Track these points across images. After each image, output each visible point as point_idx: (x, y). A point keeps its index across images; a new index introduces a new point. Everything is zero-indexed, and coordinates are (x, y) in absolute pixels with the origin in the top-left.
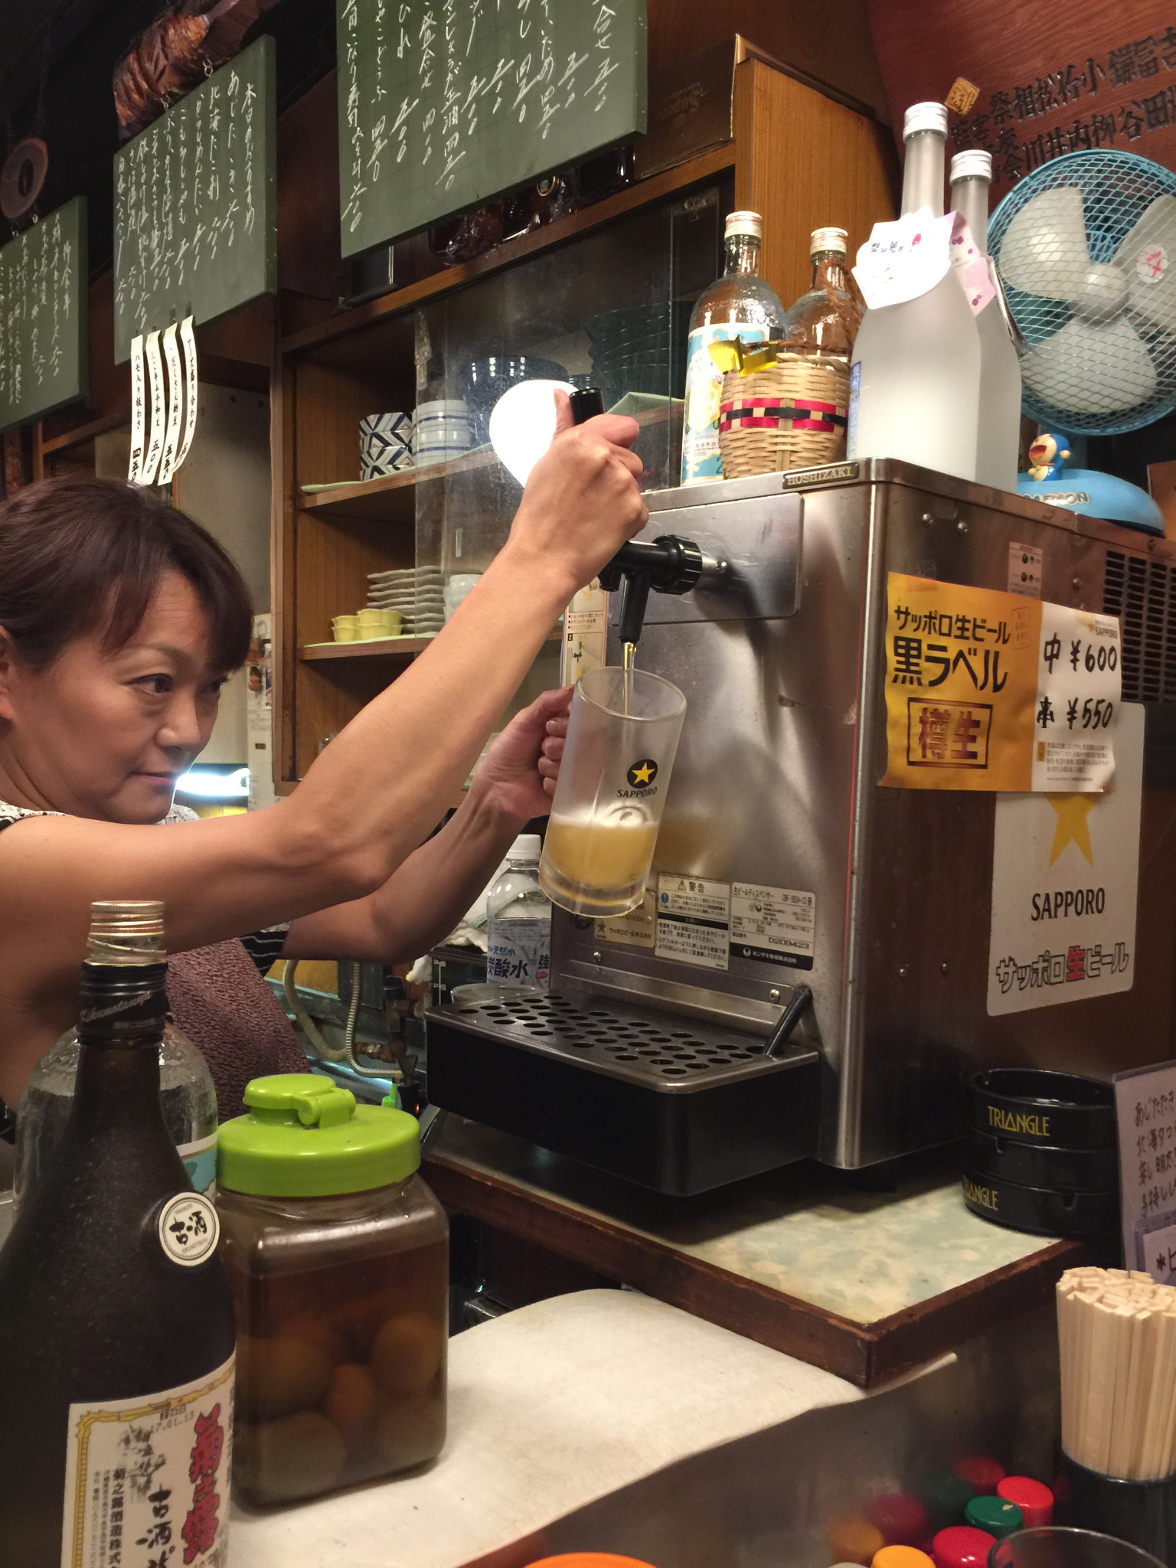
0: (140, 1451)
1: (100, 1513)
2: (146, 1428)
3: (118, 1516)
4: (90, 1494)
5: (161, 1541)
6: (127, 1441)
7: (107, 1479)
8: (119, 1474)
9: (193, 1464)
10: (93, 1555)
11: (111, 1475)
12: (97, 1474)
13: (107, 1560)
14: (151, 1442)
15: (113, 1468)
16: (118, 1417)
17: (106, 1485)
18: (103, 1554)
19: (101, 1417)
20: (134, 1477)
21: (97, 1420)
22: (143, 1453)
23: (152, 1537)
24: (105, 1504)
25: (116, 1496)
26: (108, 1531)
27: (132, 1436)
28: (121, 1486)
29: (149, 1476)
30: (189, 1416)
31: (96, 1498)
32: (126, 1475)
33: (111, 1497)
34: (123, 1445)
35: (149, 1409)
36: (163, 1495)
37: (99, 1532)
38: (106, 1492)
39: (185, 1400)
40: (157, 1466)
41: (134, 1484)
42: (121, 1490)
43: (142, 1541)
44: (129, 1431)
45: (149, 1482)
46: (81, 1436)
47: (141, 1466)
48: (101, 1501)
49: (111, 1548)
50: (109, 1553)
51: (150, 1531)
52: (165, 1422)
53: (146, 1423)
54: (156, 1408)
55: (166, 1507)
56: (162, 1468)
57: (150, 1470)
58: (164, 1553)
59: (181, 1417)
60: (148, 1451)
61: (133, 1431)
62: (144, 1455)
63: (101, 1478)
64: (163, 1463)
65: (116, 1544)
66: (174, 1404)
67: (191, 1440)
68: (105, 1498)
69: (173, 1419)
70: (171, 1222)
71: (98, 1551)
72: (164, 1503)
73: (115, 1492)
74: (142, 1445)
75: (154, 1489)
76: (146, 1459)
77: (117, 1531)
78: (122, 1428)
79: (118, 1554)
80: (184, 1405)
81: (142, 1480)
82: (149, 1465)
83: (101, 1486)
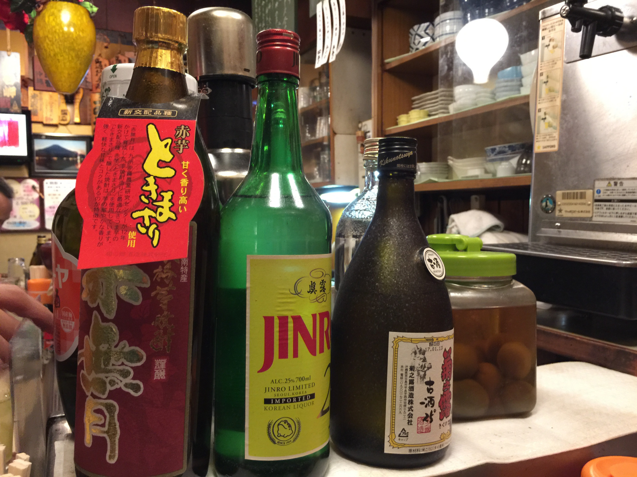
0: (421, 359)
1: (403, 385)
2: (423, 348)
3: (412, 389)
4: (399, 376)
5: (430, 405)
6: (415, 353)
7: (407, 370)
8: (412, 368)
9: (443, 372)
10: (401, 406)
11: (409, 368)
12: (402, 367)
13: (407, 409)
14: (425, 355)
15: (409, 365)
16: (411, 340)
17: (406, 373)
18: (405, 406)
19: (403, 339)
20: (418, 371)
21: (401, 340)
22: (422, 360)
23: (426, 402)
24: (406, 382)
25: (411, 378)
26: (407, 395)
27: (417, 351)
28: (413, 374)
29: (425, 372)
30: (441, 348)
31: (402, 378)
32: (415, 369)
33: (408, 379)
34: (413, 354)
35: (424, 339)
36: (430, 383)
37: (403, 395)
38: (406, 376)
39: (439, 339)
41: (419, 374)
42: (413, 376)
43: (422, 403)
44: (416, 348)
45: (425, 375)
46: (394, 347)
47: (422, 366)
48: (404, 380)
49: (409, 403)
50: (408, 406)
51: (426, 399)
52: (431, 347)
53: (425, 346)
54: (427, 340)
55: (432, 389)
56: (430, 369)
57: (425, 369)
58: (432, 412)
59: (438, 348)
60: (424, 360)
61: (418, 349)
62: (423, 362)
63: (404, 369)
64: (431, 367)
65: (411, 402)
66: (435, 340)
67: (441, 361)
68: (406, 379)
69: (435, 347)
70: (427, 258)
71: (403, 404)
72: (431, 387)
73: (410, 377)
74: (422, 356)
75: (427, 379)
76: (424, 363)
77: (411, 395)
78: (412, 346)
79: (412, 407)
80: (439, 342)
81: (422, 373)
82: (425, 367)
83: (404, 372)
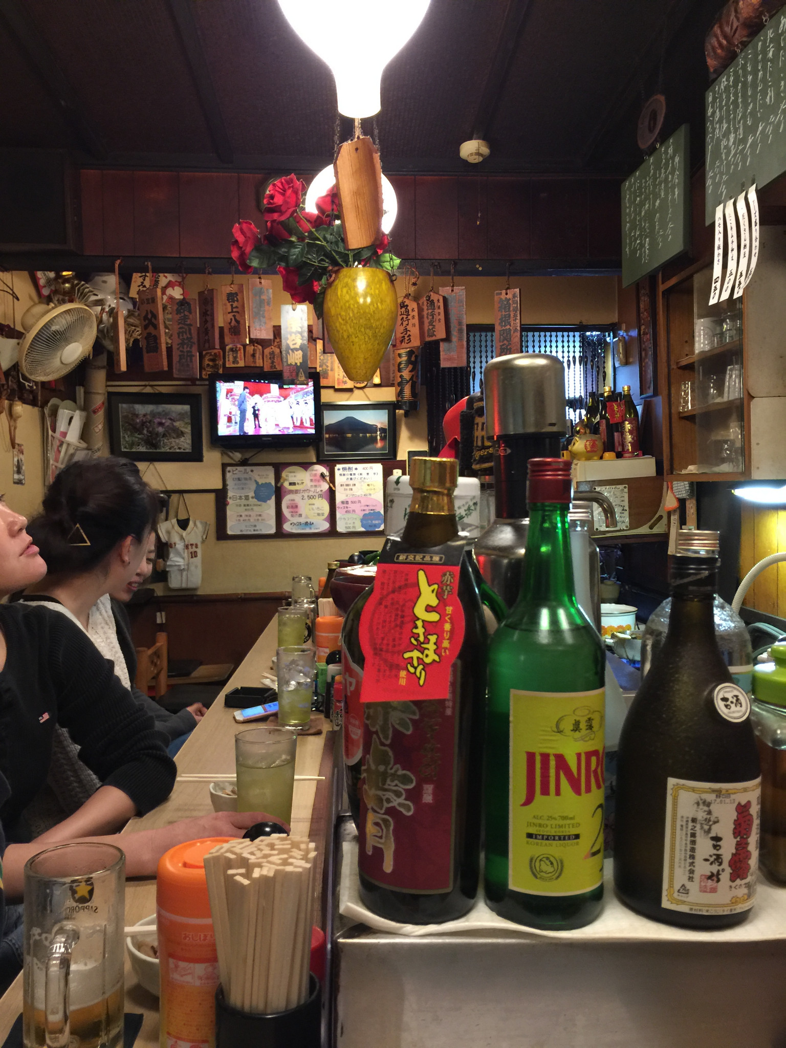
0: (705, 811)
1: (684, 838)
2: (708, 800)
3: (693, 842)
4: (678, 827)
5: (717, 864)
6: (698, 804)
7: (687, 821)
8: (694, 820)
9: (735, 829)
10: (680, 859)
11: (690, 820)
12: (682, 817)
13: (688, 865)
14: (711, 808)
15: (691, 816)
16: (693, 790)
17: (687, 824)
18: (685, 860)
19: (683, 787)
20: (702, 824)
21: (682, 789)
22: (706, 813)
23: (712, 859)
24: (687, 834)
25: (692, 831)
26: (688, 848)
27: (701, 802)
28: (695, 827)
29: (710, 826)
30: (732, 801)
31: (682, 830)
32: (698, 822)
33: (689, 832)
34: (696, 805)
35: (709, 790)
36: (717, 839)
37: (683, 849)
38: (687, 828)
39: (730, 791)
40: (715, 822)
41: (702, 828)
42: (695, 829)
43: (706, 860)
44: (699, 800)
45: (710, 830)
46: (673, 794)
47: (706, 819)
48: (684, 832)
49: (690, 858)
50: (689, 861)
51: (711, 856)
52: (718, 800)
53: (710, 797)
54: (714, 791)
55: (719, 846)
56: (717, 824)
57: (711, 823)
58: (718, 871)
59: (727, 800)
60: (709, 813)
61: (701, 800)
62: (707, 814)
63: (685, 820)
64: (718, 822)
65: (692, 857)
66: (724, 792)
67: (734, 815)
68: (687, 831)
69: (723, 799)
70: (721, 696)
71: (683, 858)
72: (718, 843)
73: (692, 829)
74: (706, 808)
75: (713, 834)
76: (708, 816)
77: (693, 850)
78: (694, 797)
79: (693, 863)
80: (729, 794)
81: (706, 827)
82: (710, 820)
83: (684, 824)
